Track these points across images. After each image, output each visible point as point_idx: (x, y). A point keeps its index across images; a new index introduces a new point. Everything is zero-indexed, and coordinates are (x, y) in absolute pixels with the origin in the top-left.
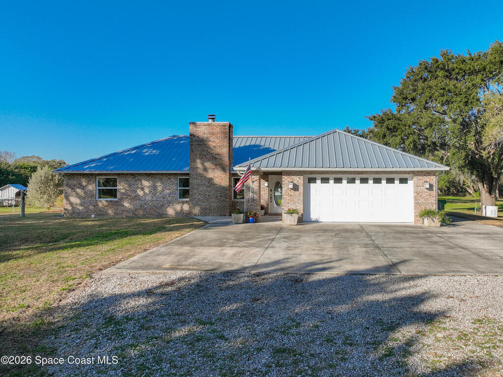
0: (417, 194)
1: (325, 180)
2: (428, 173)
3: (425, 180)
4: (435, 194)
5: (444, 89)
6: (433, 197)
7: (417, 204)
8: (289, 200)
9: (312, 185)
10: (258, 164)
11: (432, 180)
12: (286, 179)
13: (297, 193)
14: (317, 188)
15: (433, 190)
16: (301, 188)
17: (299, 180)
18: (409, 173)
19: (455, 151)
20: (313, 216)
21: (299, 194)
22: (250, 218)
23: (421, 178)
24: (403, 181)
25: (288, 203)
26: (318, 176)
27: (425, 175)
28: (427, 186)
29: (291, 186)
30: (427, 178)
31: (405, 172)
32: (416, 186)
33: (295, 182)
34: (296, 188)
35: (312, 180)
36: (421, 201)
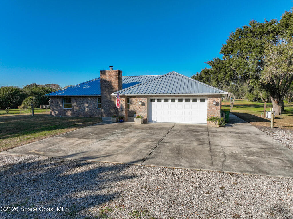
0: (210, 108)
1: (159, 100)
2: (216, 96)
3: (214, 100)
4: (220, 108)
5: (247, 44)
6: (218, 110)
7: (209, 113)
8: (140, 111)
9: (152, 102)
10: (123, 92)
11: (218, 100)
12: (138, 100)
13: (144, 107)
14: (155, 104)
15: (219, 106)
16: (146, 105)
17: (145, 100)
18: (205, 96)
19: (253, 80)
20: (153, 119)
21: (145, 107)
22: (121, 120)
23: (212, 99)
24: (202, 100)
25: (140, 112)
26: (156, 98)
27: (214, 97)
28: (215, 103)
29: (140, 103)
30: (215, 99)
31: (202, 96)
32: (209, 103)
33: (143, 101)
34: (143, 104)
35: (152, 100)
36: (211, 112)
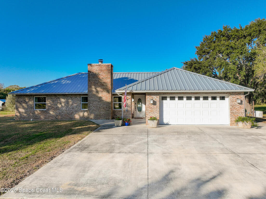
0: (232, 108)
1: (172, 98)
2: (239, 93)
3: (237, 97)
4: (243, 106)
6: (242, 108)
7: (232, 113)
8: (150, 111)
9: (164, 101)
10: (131, 88)
11: (242, 97)
12: (148, 98)
13: (155, 106)
14: (167, 103)
15: (242, 104)
16: (158, 103)
17: (157, 98)
18: (227, 93)
20: (165, 121)
21: (157, 107)
22: (126, 123)
23: (234, 96)
24: (223, 98)
25: (150, 113)
26: (168, 96)
27: (237, 95)
28: (239, 102)
29: (152, 102)
30: (238, 97)
31: (224, 93)
32: (232, 101)
33: (154, 99)
34: (154, 103)
35: (164, 98)
36: (235, 111)
